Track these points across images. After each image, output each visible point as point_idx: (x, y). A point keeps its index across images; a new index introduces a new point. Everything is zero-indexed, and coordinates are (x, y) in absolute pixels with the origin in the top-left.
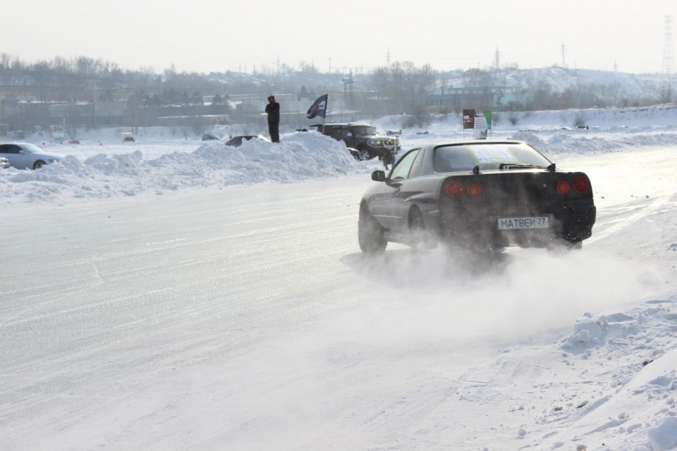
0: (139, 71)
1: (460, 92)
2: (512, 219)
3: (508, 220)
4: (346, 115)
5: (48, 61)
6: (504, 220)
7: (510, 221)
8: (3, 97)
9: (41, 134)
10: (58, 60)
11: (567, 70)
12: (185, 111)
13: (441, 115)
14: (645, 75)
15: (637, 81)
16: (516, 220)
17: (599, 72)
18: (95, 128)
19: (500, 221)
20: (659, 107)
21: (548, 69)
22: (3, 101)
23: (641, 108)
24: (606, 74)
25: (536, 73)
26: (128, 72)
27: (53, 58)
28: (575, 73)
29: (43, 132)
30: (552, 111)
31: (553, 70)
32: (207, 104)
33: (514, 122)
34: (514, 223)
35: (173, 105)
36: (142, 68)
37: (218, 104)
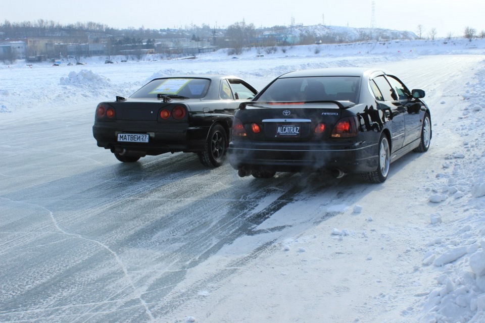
0: (127, 29)
1: (266, 37)
2: (127, 135)
3: (124, 135)
4: (211, 48)
5: (74, 24)
6: (122, 135)
7: (125, 136)
8: (47, 42)
9: (63, 60)
10: (79, 24)
11: (325, 26)
12: (133, 47)
13: (248, 48)
14: (362, 29)
15: (357, 31)
16: (129, 136)
17: (340, 27)
18: (89, 56)
19: (119, 135)
20: (358, 43)
21: (316, 26)
22: (46, 44)
23: (349, 44)
24: (343, 28)
25: (310, 28)
26: (112, 29)
27: (76, 23)
28: (329, 28)
29: (64, 59)
30: (304, 46)
31: (318, 26)
32: (144, 44)
33: (284, 51)
34: (127, 137)
35: (128, 45)
36: (128, 28)
37: (150, 44)
